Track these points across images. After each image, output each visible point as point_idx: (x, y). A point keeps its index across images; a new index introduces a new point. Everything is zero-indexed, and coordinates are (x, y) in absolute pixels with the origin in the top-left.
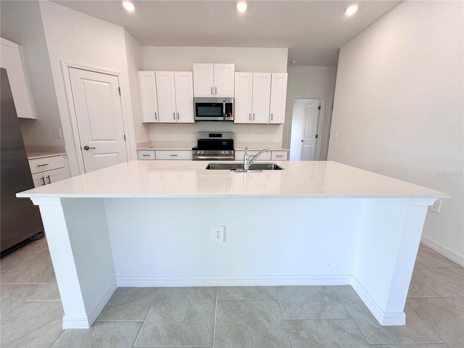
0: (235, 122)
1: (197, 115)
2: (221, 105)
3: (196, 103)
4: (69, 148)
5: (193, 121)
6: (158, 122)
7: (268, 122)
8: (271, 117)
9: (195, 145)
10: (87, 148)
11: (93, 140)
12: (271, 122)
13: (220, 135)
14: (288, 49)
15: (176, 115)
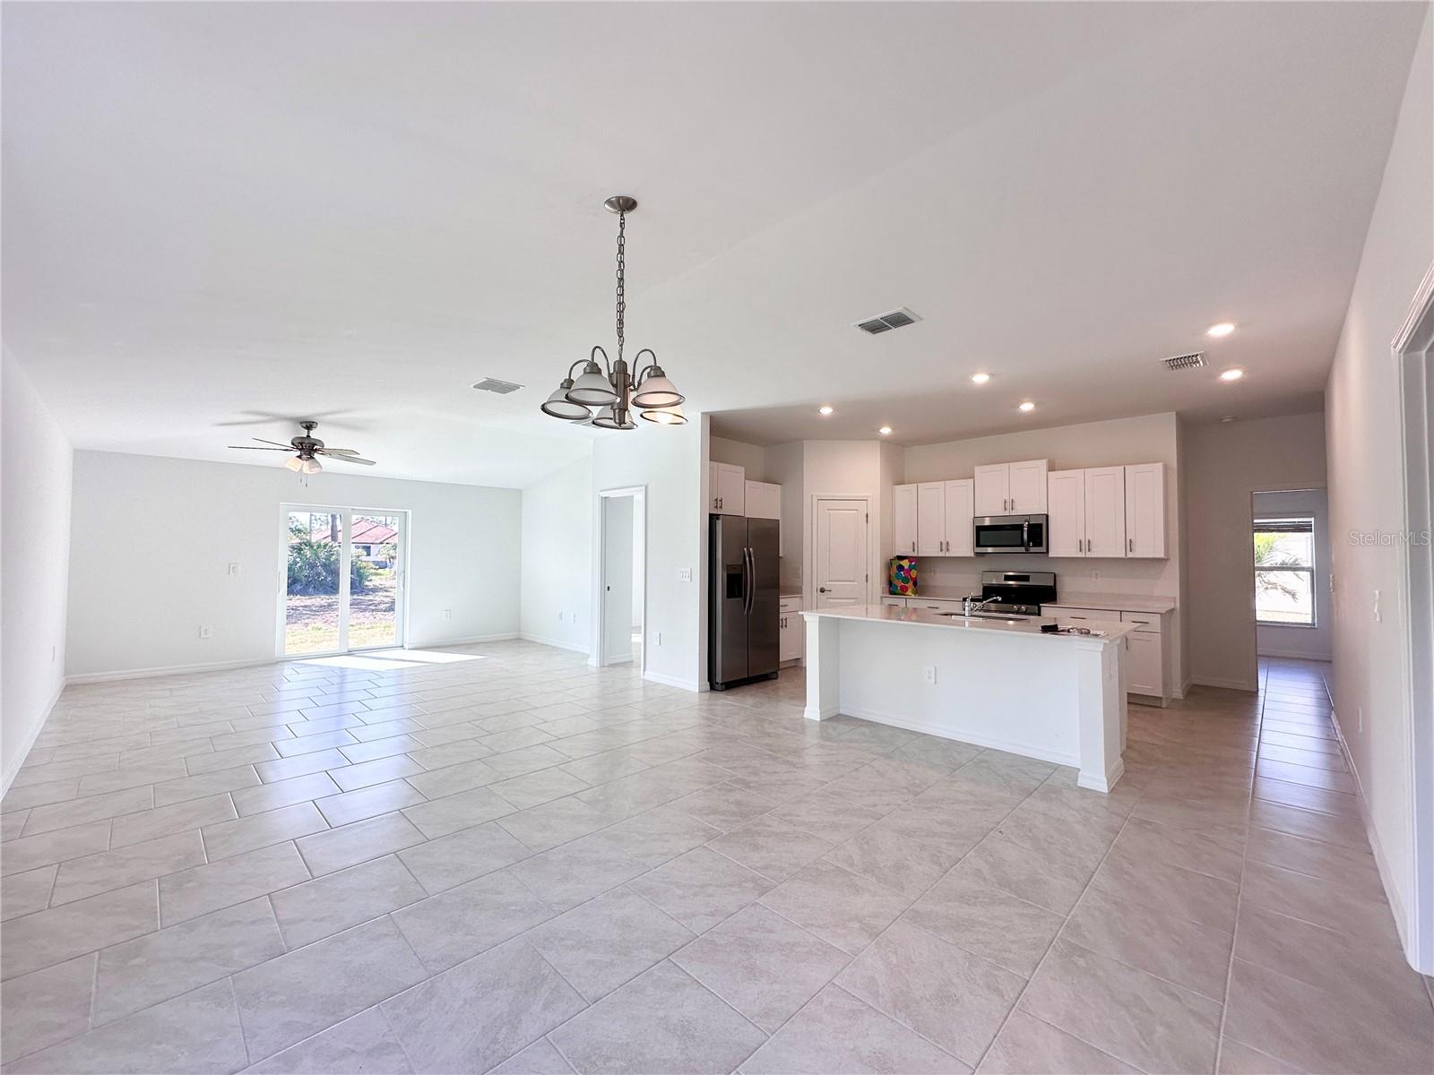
0: (1051, 555)
1: (978, 545)
2: (1021, 527)
3: (977, 527)
4: (806, 589)
5: (972, 555)
6: (916, 555)
7: (1123, 556)
8: (1130, 545)
9: (979, 593)
10: (822, 591)
11: (830, 581)
12: (1130, 555)
13: (1026, 578)
14: (1174, 413)
15: (945, 546)
